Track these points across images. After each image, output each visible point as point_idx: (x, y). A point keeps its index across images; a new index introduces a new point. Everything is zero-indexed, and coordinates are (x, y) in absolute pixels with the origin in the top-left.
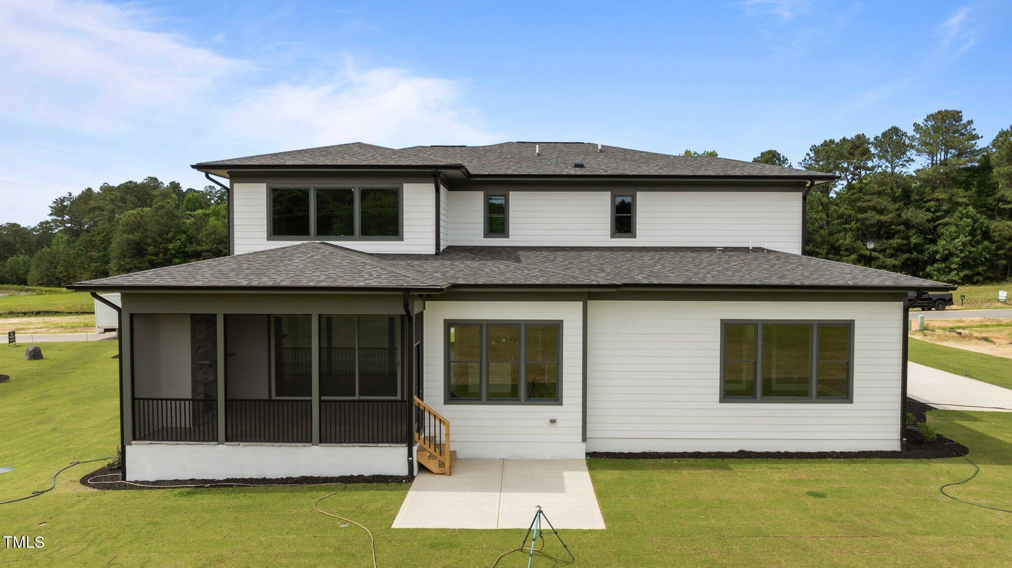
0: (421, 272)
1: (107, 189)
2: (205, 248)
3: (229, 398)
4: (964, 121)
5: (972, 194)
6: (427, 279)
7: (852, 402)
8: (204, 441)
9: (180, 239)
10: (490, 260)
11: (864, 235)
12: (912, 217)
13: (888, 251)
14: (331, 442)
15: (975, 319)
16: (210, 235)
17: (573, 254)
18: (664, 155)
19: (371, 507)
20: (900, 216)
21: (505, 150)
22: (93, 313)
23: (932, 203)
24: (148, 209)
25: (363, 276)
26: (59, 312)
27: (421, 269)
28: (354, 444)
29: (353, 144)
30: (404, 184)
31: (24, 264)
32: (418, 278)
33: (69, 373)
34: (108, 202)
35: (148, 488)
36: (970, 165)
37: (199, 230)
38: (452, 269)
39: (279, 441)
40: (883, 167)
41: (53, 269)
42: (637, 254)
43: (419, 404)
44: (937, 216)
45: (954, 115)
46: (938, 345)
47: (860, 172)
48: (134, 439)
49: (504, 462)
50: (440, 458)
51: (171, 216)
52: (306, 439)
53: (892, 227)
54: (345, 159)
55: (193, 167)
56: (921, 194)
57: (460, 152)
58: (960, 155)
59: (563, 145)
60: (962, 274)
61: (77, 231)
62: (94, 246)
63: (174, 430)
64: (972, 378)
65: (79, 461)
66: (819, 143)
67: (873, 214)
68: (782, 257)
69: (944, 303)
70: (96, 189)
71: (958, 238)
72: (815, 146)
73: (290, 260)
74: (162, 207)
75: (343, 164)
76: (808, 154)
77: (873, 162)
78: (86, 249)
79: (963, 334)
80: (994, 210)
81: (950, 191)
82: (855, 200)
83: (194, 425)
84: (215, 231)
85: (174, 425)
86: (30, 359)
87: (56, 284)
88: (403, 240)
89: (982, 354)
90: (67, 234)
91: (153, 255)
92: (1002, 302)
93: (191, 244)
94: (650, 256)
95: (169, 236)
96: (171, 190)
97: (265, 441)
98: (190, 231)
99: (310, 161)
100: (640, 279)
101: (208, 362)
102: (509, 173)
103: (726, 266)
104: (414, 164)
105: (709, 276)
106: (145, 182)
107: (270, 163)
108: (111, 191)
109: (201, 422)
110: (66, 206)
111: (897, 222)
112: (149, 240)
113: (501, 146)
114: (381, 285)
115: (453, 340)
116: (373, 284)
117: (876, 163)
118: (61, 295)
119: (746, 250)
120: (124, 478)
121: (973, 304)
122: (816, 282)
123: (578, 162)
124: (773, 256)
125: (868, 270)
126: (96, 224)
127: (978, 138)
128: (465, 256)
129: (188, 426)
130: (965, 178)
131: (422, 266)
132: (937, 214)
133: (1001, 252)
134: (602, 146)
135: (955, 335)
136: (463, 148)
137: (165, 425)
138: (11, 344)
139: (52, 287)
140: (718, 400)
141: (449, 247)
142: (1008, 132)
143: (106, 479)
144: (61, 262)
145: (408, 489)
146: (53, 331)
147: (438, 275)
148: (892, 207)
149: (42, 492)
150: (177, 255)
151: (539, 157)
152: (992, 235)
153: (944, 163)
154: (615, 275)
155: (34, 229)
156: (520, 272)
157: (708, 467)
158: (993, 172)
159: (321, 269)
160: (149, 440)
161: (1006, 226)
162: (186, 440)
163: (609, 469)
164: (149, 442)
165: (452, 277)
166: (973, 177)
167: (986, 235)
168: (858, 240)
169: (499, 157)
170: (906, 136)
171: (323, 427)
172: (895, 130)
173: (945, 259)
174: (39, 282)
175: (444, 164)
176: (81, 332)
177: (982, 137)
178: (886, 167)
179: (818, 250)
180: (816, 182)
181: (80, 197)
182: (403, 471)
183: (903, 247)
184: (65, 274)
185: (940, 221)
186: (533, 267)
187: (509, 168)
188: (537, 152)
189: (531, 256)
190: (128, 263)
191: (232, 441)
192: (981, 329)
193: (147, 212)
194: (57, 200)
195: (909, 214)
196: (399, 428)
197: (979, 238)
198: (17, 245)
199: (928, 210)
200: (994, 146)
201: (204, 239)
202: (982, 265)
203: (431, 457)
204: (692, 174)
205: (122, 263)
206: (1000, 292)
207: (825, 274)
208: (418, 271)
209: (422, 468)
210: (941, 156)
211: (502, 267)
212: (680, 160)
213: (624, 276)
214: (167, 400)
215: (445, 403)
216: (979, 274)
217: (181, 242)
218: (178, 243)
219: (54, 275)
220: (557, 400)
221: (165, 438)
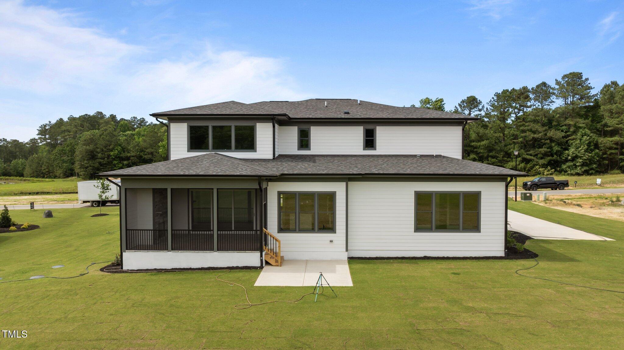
0: (266, 168)
1: (72, 119)
2: (132, 154)
3: (173, 229)
4: (583, 79)
5: (588, 122)
6: (270, 171)
7: (480, 232)
8: (161, 250)
9: (117, 150)
10: (301, 162)
11: (525, 146)
12: (553, 135)
13: (539, 156)
14: (223, 250)
15: (577, 194)
16: (135, 147)
17: (343, 158)
18: (393, 106)
19: (243, 278)
20: (546, 135)
21: (309, 104)
22: (77, 193)
23: (564, 127)
24: (97, 131)
25: (238, 170)
26: (50, 193)
27: (266, 167)
28: (234, 251)
29: (230, 102)
30: (257, 124)
31: (22, 164)
32: (265, 171)
33: (70, 224)
34: (73, 127)
35: (134, 272)
36: (587, 104)
37: (128, 143)
38: (281, 166)
39: (197, 250)
40: (537, 105)
41: (40, 167)
42: (376, 159)
43: (266, 232)
44: (568, 135)
45: (578, 75)
46: (551, 208)
47: (523, 109)
48: (127, 249)
49: (307, 262)
50: (276, 258)
51: (112, 135)
52: (211, 249)
53: (542, 141)
54: (228, 111)
55: (151, 115)
56: (558, 121)
57: (285, 105)
58: (581, 99)
59: (340, 100)
60: (583, 170)
61: (54, 144)
62: (65, 153)
63: (144, 246)
64: (561, 224)
65: (95, 262)
66: (500, 91)
67: (530, 134)
68: (450, 160)
69: (563, 185)
70: (66, 119)
71: (580, 148)
72: (497, 93)
73: (202, 162)
74: (106, 130)
75: (226, 113)
76: (493, 98)
77: (530, 102)
78: (60, 155)
79: (567, 202)
80: (601, 131)
81: (575, 120)
82: (520, 126)
83: (154, 244)
84: (138, 144)
85: (144, 244)
86: (46, 217)
87: (41, 177)
88: (256, 152)
89: (573, 213)
90: (48, 146)
91: (101, 159)
92: (598, 185)
93: (124, 152)
94: (382, 160)
95: (111, 147)
96: (111, 119)
97: (191, 250)
98: (124, 144)
99: (209, 112)
100: (375, 171)
101: (161, 213)
102: (311, 117)
103: (419, 164)
104: (262, 113)
105: (409, 170)
106: (95, 114)
107: (189, 113)
108: (75, 120)
109: (157, 242)
110: (47, 130)
111: (544, 138)
112: (98, 150)
113: (307, 101)
114: (247, 174)
115: (282, 205)
116: (244, 174)
117: (532, 103)
118: (46, 183)
119: (432, 156)
120: (122, 268)
121: (582, 186)
122: (461, 172)
123: (346, 111)
124: (445, 160)
125: (490, 166)
126: (65, 140)
127: (592, 88)
128: (288, 160)
129: (151, 244)
130: (584, 113)
131: (266, 165)
132: (568, 134)
133: (605, 156)
134: (360, 101)
135: (562, 203)
136: (287, 102)
137: (140, 244)
138: (32, 210)
139: (39, 178)
140: (414, 231)
141: (279, 155)
142: (610, 85)
143: (113, 269)
144: (44, 163)
145: (261, 271)
146: (51, 203)
147: (275, 169)
148: (540, 129)
149: (84, 274)
150: (116, 159)
151: (327, 108)
152: (599, 146)
153: (572, 103)
154: (362, 169)
155: (27, 143)
156: (315, 168)
157: (407, 263)
158: (600, 109)
159: (217, 166)
160: (134, 250)
161: (608, 141)
162: (152, 250)
163: (358, 264)
164: (134, 251)
165: (282, 170)
166: (589, 111)
167: (597, 146)
168: (522, 149)
169: (306, 108)
170: (550, 87)
171: (219, 245)
172: (544, 84)
173: (573, 159)
174: (31, 175)
175: (277, 113)
176: (67, 203)
177: (594, 88)
178: (539, 105)
179: (498, 155)
180: (468, 122)
181: (56, 124)
182: (258, 264)
183: (548, 153)
184: (47, 170)
185: (570, 138)
186: (322, 165)
187: (311, 114)
188: (326, 105)
189: (321, 160)
190: (87, 164)
191: (175, 250)
192: (578, 200)
193: (97, 133)
194: (42, 125)
195: (551, 133)
196: (256, 245)
197: (592, 147)
198: (17, 153)
199: (562, 131)
200: (601, 93)
201: (131, 149)
202: (595, 163)
203: (271, 257)
204: (404, 117)
205: (83, 163)
206: (597, 179)
207: (467, 168)
208: (264, 167)
209: (267, 263)
210: (570, 100)
211: (306, 165)
212: (400, 109)
213: (367, 170)
214: (140, 230)
215: (278, 233)
216: (592, 169)
217: (118, 151)
218: (116, 152)
219: (40, 171)
220: (334, 231)
221: (142, 249)
